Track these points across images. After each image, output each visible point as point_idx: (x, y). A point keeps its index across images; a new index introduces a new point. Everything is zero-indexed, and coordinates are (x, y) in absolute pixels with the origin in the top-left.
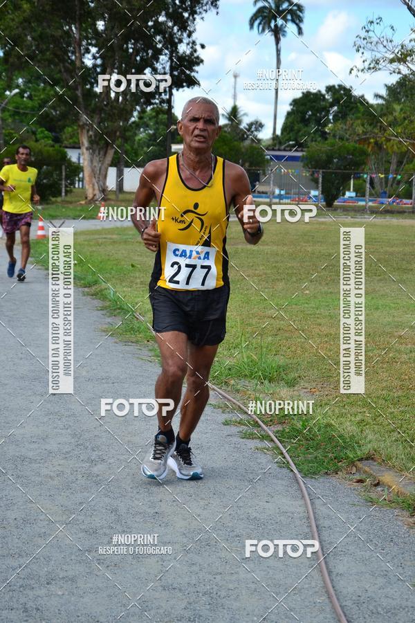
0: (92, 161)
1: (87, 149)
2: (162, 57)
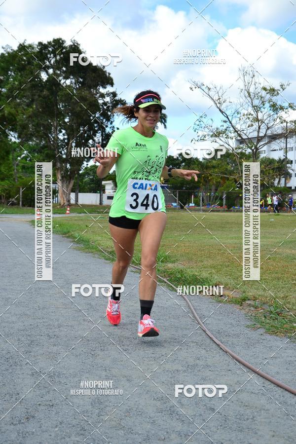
0: (63, 186)
1: (60, 180)
2: (97, 134)
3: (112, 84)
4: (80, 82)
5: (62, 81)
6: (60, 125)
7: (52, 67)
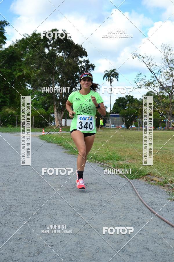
0: (57, 115)
2: (78, 85)
3: (86, 56)
4: (68, 55)
5: (57, 54)
6: (56, 80)
7: (51, 45)
